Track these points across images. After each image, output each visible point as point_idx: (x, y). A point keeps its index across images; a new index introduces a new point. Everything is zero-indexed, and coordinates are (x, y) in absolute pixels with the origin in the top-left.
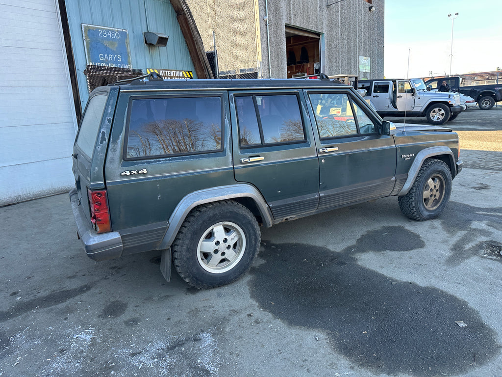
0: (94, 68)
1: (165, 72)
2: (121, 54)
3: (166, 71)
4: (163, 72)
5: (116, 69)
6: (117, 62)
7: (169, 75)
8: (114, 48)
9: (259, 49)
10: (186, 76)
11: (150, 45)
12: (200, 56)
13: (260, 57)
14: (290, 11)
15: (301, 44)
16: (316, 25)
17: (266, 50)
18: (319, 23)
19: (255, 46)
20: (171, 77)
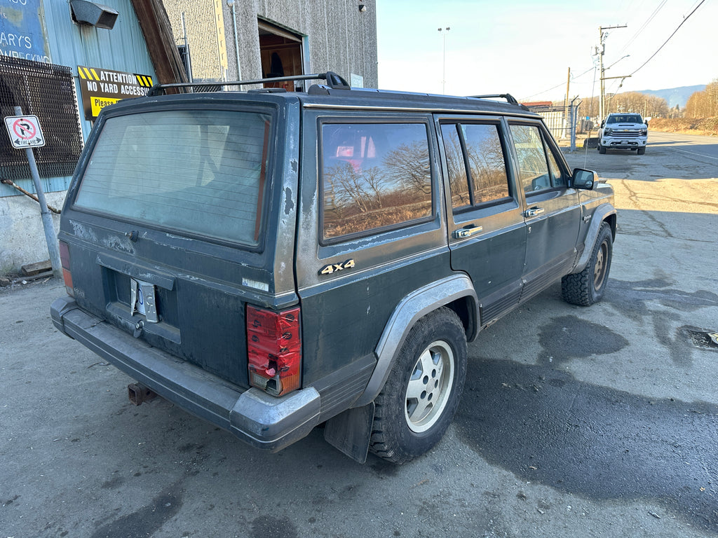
1: (109, 75)
2: (31, 35)
3: (111, 74)
4: (105, 74)
5: (24, 63)
6: (24, 50)
7: (115, 81)
8: (19, 21)
9: (223, 50)
10: (142, 85)
11: (83, 24)
12: (168, 53)
13: (224, 62)
15: (274, 48)
16: (298, 22)
17: (233, 53)
18: (302, 19)
19: (216, 44)
20: (119, 85)
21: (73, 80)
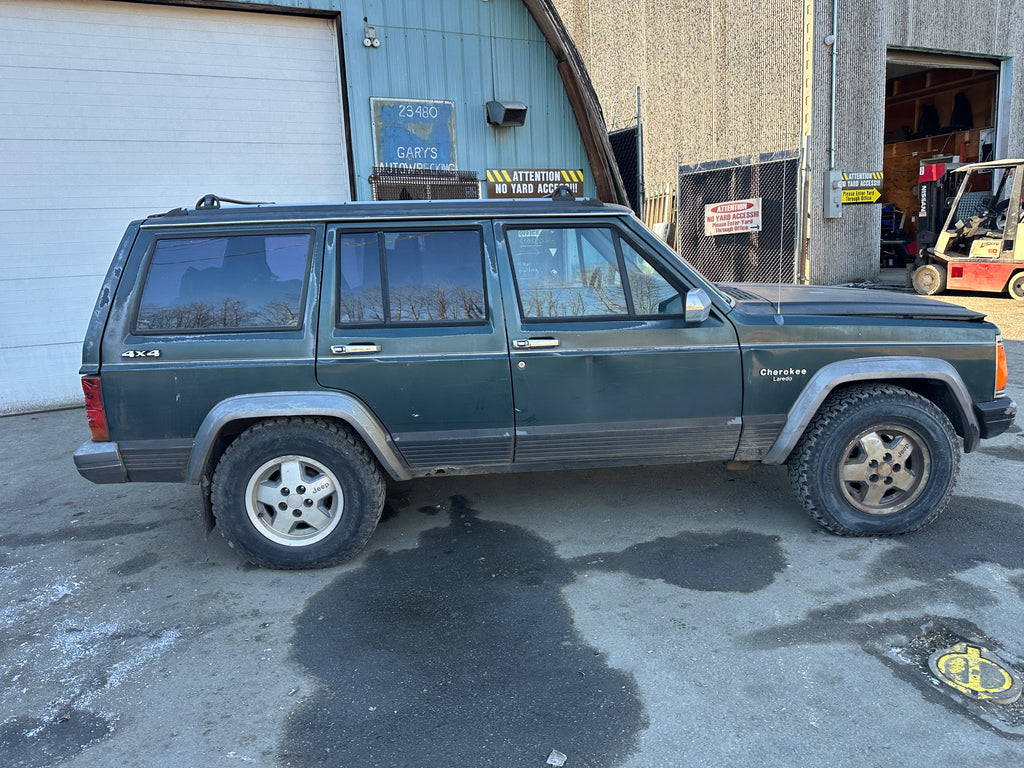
0: (387, 172)
1: (524, 175)
2: (438, 145)
3: (527, 173)
4: (519, 175)
5: (427, 173)
6: (429, 160)
7: (531, 180)
8: (426, 135)
9: (808, 110)
10: (568, 180)
11: (495, 125)
12: (598, 142)
13: (807, 127)
14: (905, 15)
15: (955, 86)
16: (988, 41)
17: (826, 110)
18: (998, 33)
19: (799, 104)
20: (536, 184)
21: (480, 184)
